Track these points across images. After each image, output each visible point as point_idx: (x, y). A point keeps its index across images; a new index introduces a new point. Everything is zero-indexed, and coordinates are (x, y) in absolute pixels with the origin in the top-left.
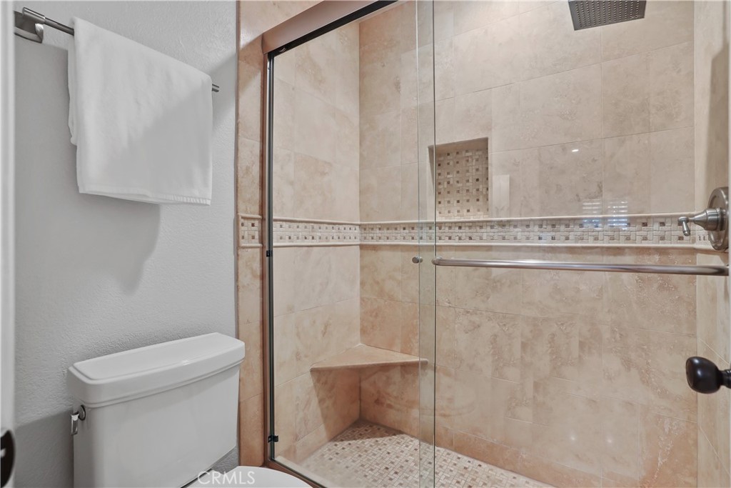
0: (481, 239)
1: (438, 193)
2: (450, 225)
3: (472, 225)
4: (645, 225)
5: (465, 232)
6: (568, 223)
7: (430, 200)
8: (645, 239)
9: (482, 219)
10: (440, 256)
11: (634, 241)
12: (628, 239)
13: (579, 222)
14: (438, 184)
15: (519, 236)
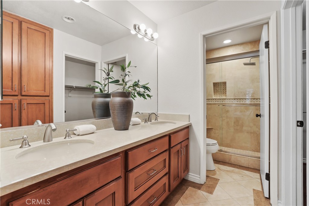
0: (225, 102)
1: (214, 92)
2: (218, 99)
3: (223, 99)
4: (257, 99)
5: (221, 101)
6: (243, 99)
7: (213, 94)
8: (257, 102)
9: (224, 98)
10: (223, 105)
11: (252, 102)
12: (254, 102)
13: (245, 99)
14: (214, 90)
15: (233, 101)
